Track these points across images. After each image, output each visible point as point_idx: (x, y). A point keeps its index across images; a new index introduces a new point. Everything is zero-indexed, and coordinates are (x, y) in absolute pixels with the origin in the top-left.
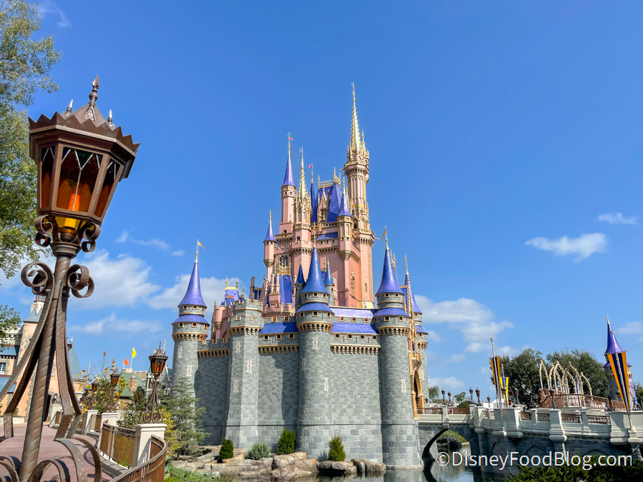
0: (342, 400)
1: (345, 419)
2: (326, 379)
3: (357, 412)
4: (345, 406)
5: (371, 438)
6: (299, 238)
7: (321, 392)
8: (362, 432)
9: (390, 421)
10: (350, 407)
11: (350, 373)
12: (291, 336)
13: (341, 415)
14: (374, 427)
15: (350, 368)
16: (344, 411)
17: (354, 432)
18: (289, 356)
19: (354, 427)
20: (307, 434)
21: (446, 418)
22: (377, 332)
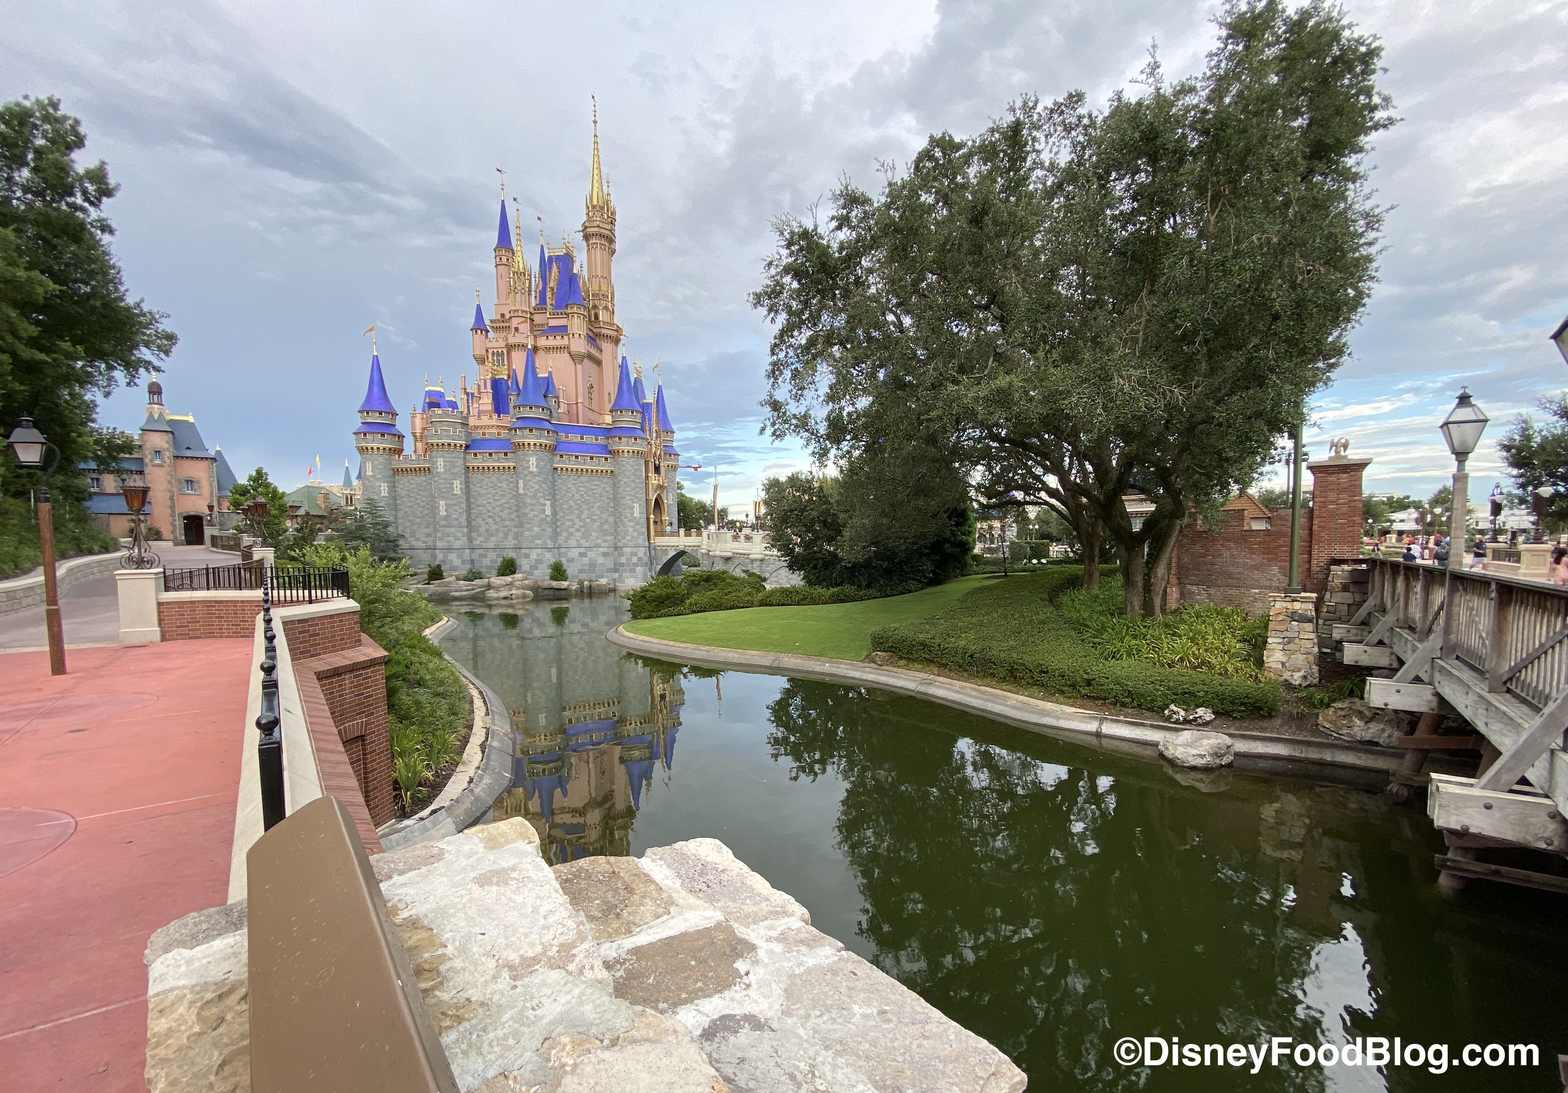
0: (568, 523)
1: (572, 542)
2: (548, 503)
3: (586, 536)
4: (572, 530)
5: (601, 560)
6: (517, 329)
7: (542, 516)
8: (591, 554)
9: (620, 544)
10: (578, 530)
11: (577, 497)
12: (506, 454)
13: (567, 539)
14: (605, 550)
15: (578, 491)
16: (571, 534)
17: (582, 555)
18: (504, 477)
19: (583, 550)
20: (527, 556)
21: (682, 541)
22: (610, 452)
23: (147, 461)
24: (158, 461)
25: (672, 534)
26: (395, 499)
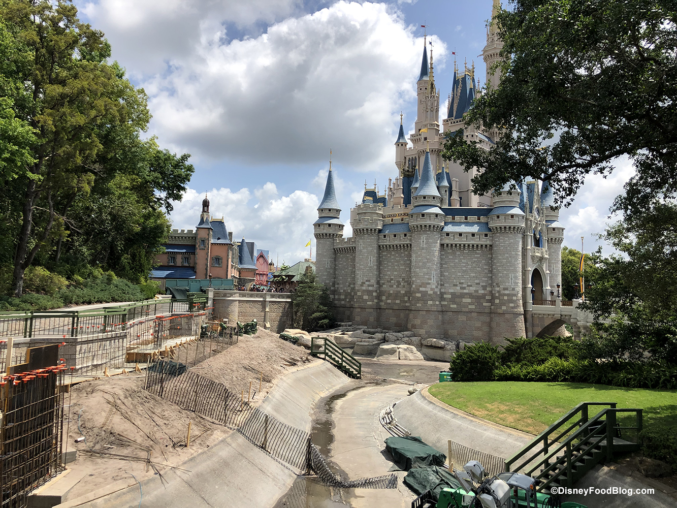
6: (426, 139)
12: (405, 235)
18: (404, 253)
20: (415, 317)
21: (560, 309)
22: (490, 230)
23: (197, 246)
24: (202, 247)
25: (553, 303)
26: (335, 269)
